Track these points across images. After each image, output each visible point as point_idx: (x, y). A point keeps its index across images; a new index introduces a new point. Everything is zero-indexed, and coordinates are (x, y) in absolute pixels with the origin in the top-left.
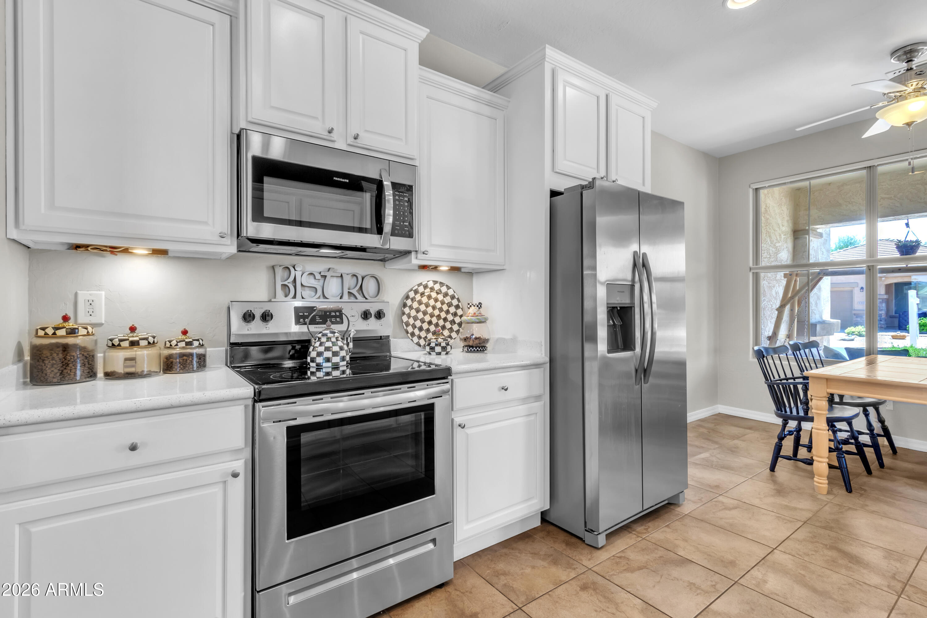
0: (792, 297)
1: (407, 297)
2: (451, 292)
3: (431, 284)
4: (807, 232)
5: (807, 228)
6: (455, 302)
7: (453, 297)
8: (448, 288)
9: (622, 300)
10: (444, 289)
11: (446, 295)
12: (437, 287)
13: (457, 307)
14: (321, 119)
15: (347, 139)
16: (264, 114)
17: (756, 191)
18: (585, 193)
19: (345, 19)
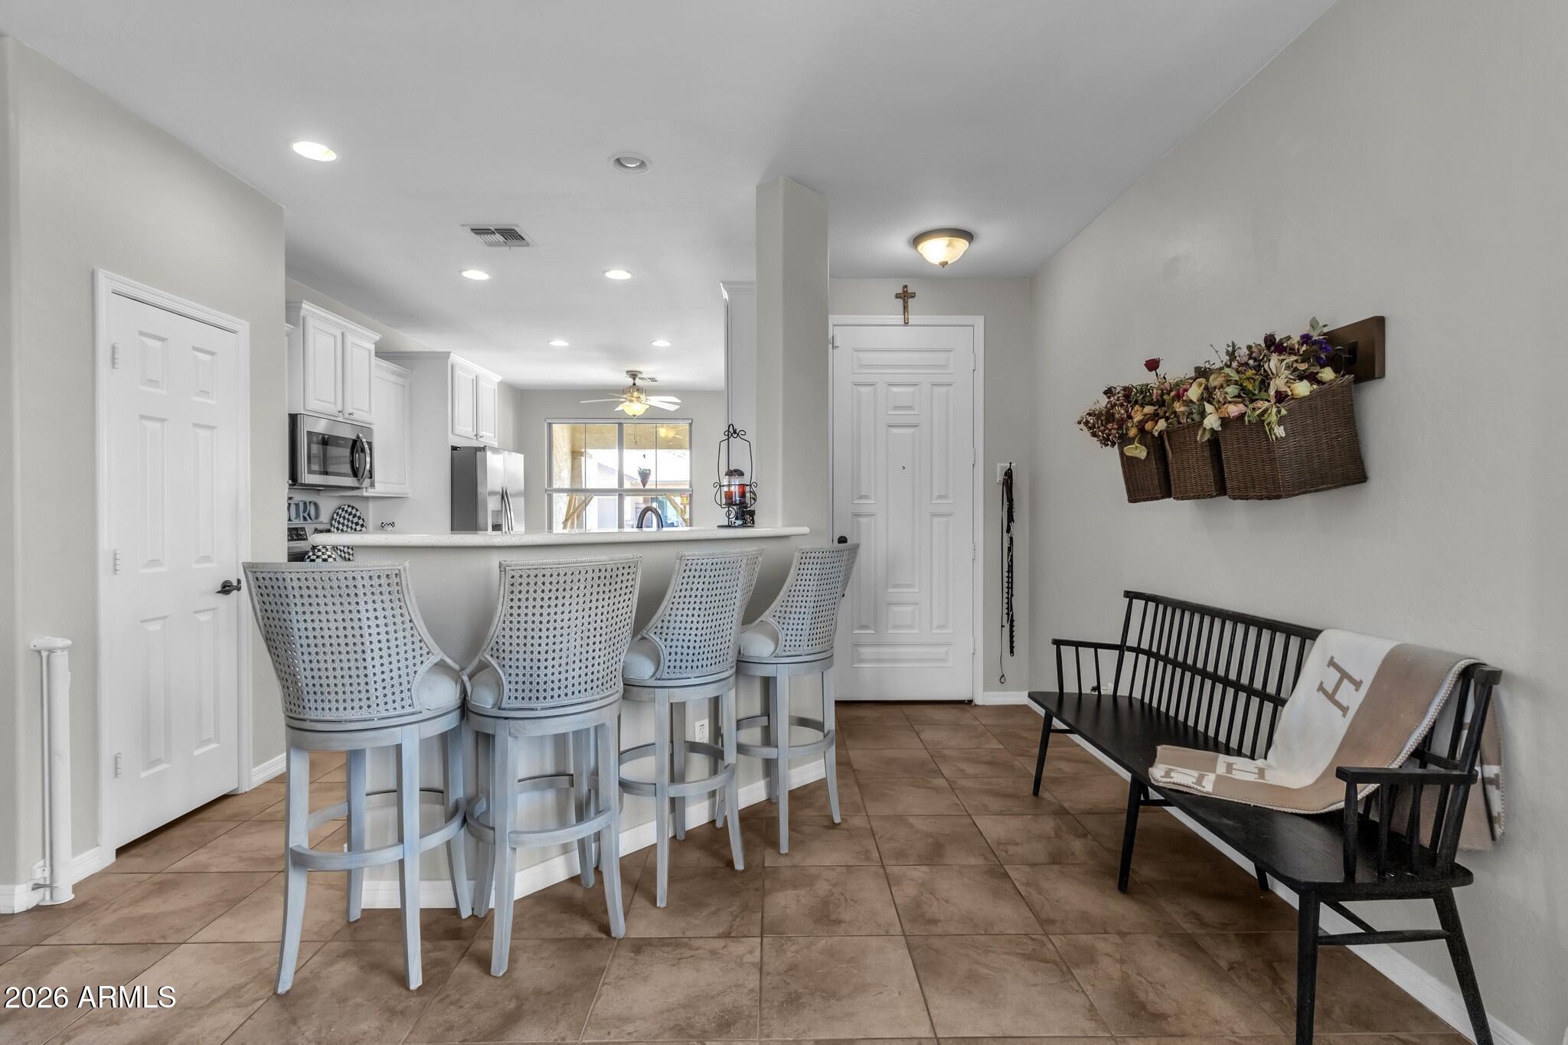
0: (573, 513)
1: (333, 518)
2: (358, 514)
3: (346, 507)
4: (581, 454)
5: (583, 450)
6: (361, 521)
7: (359, 518)
8: (357, 510)
9: (497, 521)
10: (354, 511)
11: (355, 516)
12: (350, 509)
13: (363, 526)
14: (335, 404)
15: (347, 416)
16: (314, 404)
17: (550, 425)
18: (478, 453)
19: (343, 334)
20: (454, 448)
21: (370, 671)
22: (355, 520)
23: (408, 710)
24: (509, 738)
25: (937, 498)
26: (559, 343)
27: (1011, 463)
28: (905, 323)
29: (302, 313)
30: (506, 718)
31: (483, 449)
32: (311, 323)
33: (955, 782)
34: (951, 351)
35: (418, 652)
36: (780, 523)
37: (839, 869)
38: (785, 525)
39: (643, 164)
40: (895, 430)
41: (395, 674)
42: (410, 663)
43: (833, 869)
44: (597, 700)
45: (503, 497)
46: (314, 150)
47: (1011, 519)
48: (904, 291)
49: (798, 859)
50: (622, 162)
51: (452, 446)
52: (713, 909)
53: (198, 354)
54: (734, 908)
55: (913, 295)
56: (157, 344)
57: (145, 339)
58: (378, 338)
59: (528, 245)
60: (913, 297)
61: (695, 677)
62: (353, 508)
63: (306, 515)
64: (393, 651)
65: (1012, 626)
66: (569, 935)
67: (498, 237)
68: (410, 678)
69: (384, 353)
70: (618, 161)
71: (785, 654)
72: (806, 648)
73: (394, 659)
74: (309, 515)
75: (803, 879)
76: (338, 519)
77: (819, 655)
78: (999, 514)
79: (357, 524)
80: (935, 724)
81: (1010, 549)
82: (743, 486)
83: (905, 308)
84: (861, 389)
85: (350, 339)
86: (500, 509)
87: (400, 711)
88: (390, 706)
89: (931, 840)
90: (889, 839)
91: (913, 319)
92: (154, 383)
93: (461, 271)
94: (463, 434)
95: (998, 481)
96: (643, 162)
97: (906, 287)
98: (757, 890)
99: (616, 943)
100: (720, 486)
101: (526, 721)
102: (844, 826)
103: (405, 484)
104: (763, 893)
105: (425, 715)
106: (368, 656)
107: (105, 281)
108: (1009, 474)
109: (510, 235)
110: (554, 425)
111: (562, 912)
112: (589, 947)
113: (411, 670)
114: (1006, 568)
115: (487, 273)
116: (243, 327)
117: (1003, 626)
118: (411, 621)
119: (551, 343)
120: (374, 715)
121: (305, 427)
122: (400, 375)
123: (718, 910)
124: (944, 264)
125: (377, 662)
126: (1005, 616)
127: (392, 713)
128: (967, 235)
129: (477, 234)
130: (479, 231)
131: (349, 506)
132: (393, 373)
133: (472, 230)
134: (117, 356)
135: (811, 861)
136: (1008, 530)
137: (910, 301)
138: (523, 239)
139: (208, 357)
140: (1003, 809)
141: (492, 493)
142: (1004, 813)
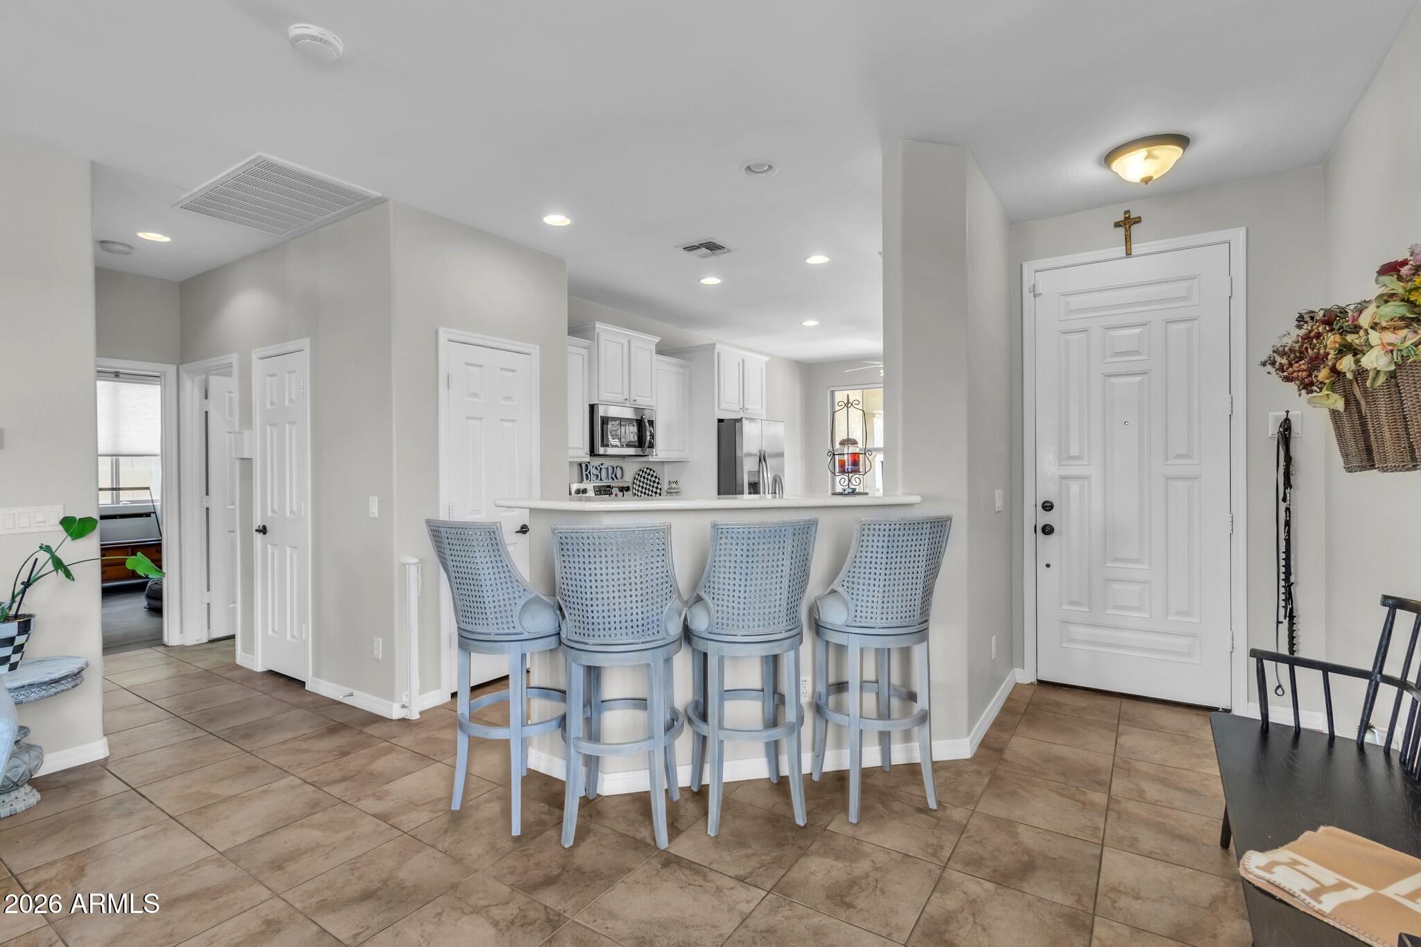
1: (635, 478)
2: (655, 474)
3: (645, 470)
6: (657, 480)
7: (656, 477)
8: (654, 472)
9: (754, 479)
10: (652, 473)
11: (652, 476)
12: (648, 471)
13: (658, 483)
14: (622, 394)
15: (632, 402)
16: (605, 396)
17: (833, 392)
18: (737, 423)
19: (629, 341)
20: (720, 421)
22: (653, 479)
23: (512, 631)
24: (573, 664)
25: (1174, 458)
26: (811, 323)
27: (1287, 412)
28: (1127, 254)
29: (597, 331)
30: (572, 648)
31: (740, 420)
32: (603, 337)
33: (1118, 802)
34: (1195, 278)
36: (900, 492)
37: (894, 855)
38: (905, 494)
39: (770, 167)
40: (1113, 380)
43: (888, 853)
44: (638, 643)
45: (760, 460)
46: (556, 220)
47: (1288, 484)
48: (1125, 218)
49: (861, 833)
50: (753, 169)
51: (718, 419)
52: (750, 851)
53: (504, 372)
54: (768, 857)
55: (1138, 220)
56: (476, 369)
57: (469, 367)
58: (658, 341)
59: (729, 251)
60: (1139, 222)
61: (742, 636)
62: (651, 470)
63: (613, 476)
64: (499, 587)
65: (1291, 624)
66: (631, 834)
67: (704, 250)
69: (662, 350)
70: (749, 168)
71: (854, 624)
72: (879, 620)
74: (615, 476)
75: (851, 852)
76: (639, 478)
77: (897, 629)
78: (1270, 475)
79: (654, 482)
80: (1156, 729)
81: (1288, 524)
82: (854, 454)
83: (1128, 240)
84: (1070, 337)
85: (633, 344)
86: (757, 470)
87: (506, 631)
88: (500, 626)
89: (1026, 858)
90: (976, 842)
91: (1136, 248)
92: (475, 395)
93: (699, 280)
94: (726, 409)
95: (1270, 435)
96: (770, 166)
97: (1127, 212)
98: (800, 848)
99: (657, 852)
100: (834, 455)
101: (583, 652)
102: (939, 814)
103: (685, 451)
104: (804, 852)
105: (526, 636)
107: (443, 336)
108: (1286, 426)
109: (712, 247)
110: (836, 392)
111: (640, 815)
112: (636, 849)
114: (1282, 548)
115: (719, 278)
116: (535, 350)
117: (1279, 622)
118: (507, 566)
119: (803, 324)
120: (491, 631)
121: (601, 412)
122: (682, 366)
123: (754, 854)
124: (1147, 180)
125: (490, 594)
126: (1282, 611)
127: (502, 631)
128: (1181, 140)
129: (689, 250)
130: (690, 249)
131: (647, 469)
132: (675, 365)
133: (684, 248)
134: (450, 381)
135: (876, 838)
136: (1284, 500)
137: (1134, 228)
138: (724, 248)
139: (511, 374)
140: (1158, 851)
141: (749, 455)
142: (1156, 856)
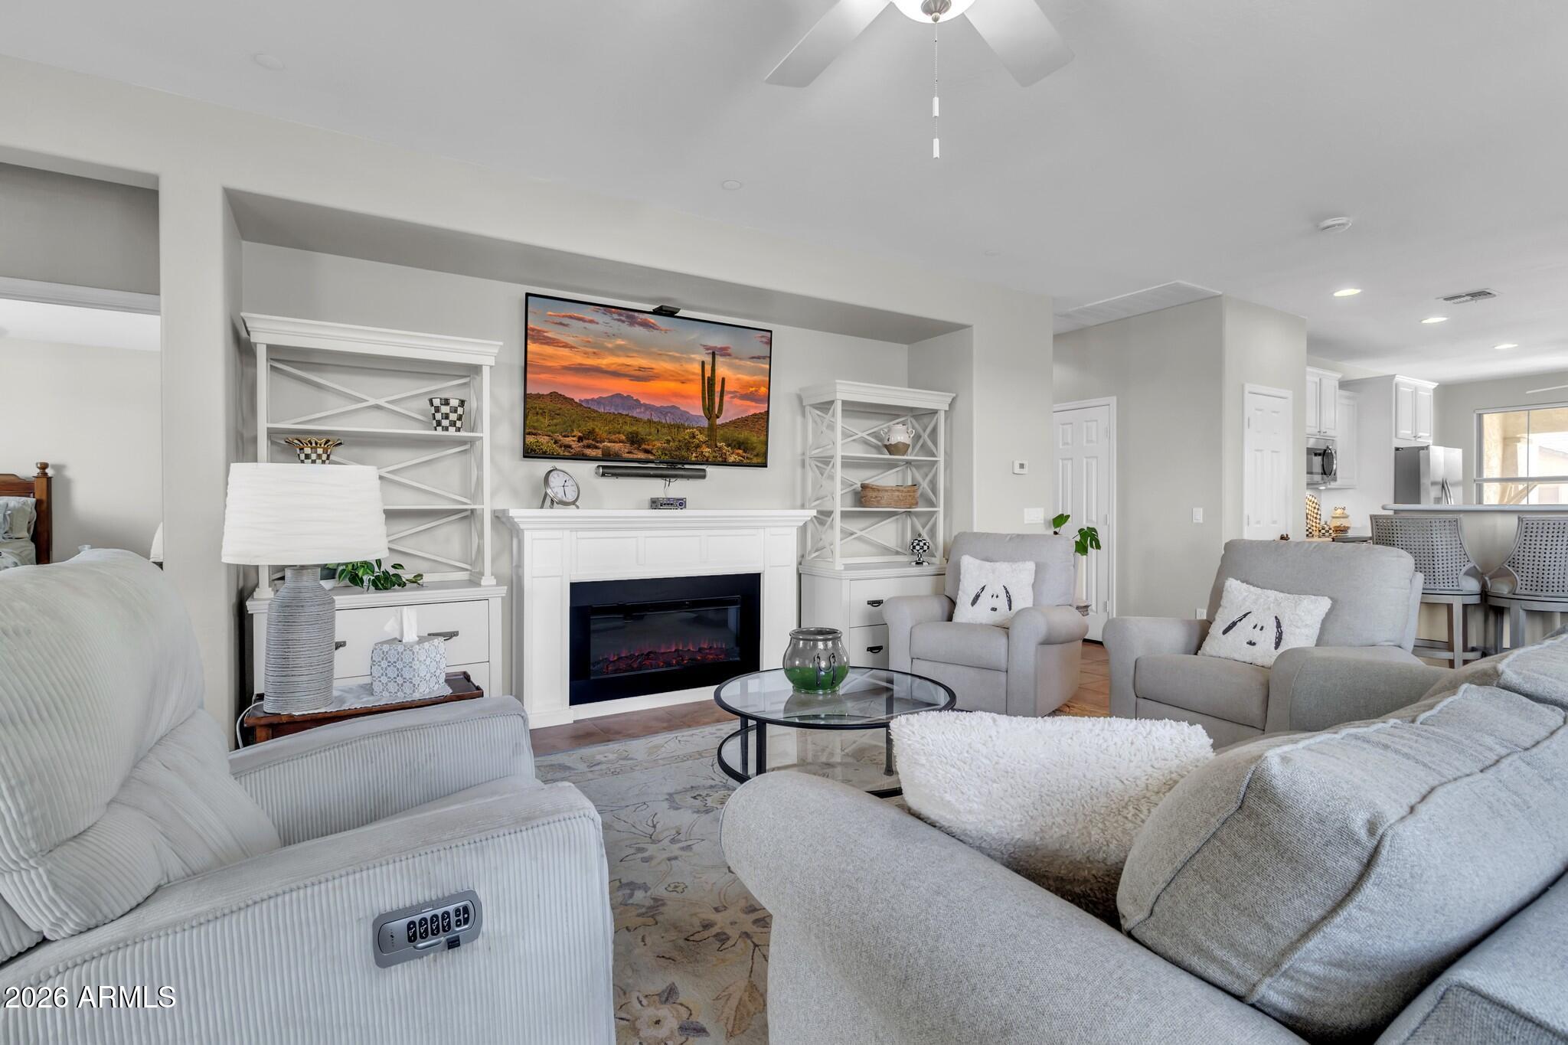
5: (1517, 436)
14: (1316, 427)
15: (1322, 434)
17: (1480, 415)
18: (1421, 451)
19: (1321, 380)
20: (1397, 449)
21: (1436, 566)
23: (1455, 588)
31: (1426, 448)
35: (1462, 560)
41: (1449, 569)
42: (1458, 564)
45: (1443, 487)
51: (1395, 448)
53: (1273, 414)
56: (1260, 413)
58: (1341, 377)
64: (1449, 558)
67: (1465, 298)
68: (1458, 572)
73: (1450, 562)
85: (1324, 381)
87: (1451, 588)
88: (1446, 584)
92: (1259, 432)
94: (1405, 437)
103: (1352, 478)
105: (1464, 592)
106: (1436, 559)
107: (1247, 389)
110: (1484, 415)
113: (1458, 568)
118: (1461, 544)
120: (1438, 587)
125: (1441, 562)
127: (1447, 588)
132: (1351, 398)
133: (1445, 299)
134: (1249, 423)
141: (1434, 484)
